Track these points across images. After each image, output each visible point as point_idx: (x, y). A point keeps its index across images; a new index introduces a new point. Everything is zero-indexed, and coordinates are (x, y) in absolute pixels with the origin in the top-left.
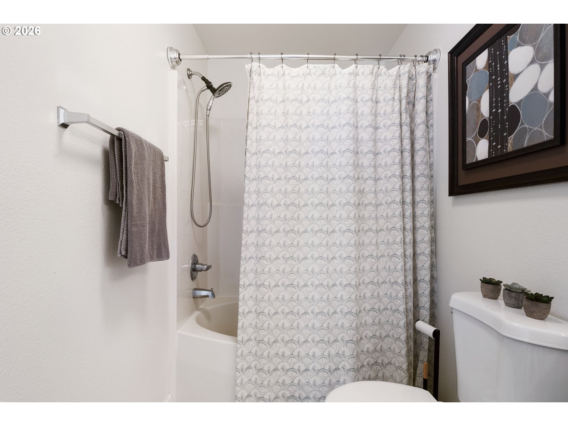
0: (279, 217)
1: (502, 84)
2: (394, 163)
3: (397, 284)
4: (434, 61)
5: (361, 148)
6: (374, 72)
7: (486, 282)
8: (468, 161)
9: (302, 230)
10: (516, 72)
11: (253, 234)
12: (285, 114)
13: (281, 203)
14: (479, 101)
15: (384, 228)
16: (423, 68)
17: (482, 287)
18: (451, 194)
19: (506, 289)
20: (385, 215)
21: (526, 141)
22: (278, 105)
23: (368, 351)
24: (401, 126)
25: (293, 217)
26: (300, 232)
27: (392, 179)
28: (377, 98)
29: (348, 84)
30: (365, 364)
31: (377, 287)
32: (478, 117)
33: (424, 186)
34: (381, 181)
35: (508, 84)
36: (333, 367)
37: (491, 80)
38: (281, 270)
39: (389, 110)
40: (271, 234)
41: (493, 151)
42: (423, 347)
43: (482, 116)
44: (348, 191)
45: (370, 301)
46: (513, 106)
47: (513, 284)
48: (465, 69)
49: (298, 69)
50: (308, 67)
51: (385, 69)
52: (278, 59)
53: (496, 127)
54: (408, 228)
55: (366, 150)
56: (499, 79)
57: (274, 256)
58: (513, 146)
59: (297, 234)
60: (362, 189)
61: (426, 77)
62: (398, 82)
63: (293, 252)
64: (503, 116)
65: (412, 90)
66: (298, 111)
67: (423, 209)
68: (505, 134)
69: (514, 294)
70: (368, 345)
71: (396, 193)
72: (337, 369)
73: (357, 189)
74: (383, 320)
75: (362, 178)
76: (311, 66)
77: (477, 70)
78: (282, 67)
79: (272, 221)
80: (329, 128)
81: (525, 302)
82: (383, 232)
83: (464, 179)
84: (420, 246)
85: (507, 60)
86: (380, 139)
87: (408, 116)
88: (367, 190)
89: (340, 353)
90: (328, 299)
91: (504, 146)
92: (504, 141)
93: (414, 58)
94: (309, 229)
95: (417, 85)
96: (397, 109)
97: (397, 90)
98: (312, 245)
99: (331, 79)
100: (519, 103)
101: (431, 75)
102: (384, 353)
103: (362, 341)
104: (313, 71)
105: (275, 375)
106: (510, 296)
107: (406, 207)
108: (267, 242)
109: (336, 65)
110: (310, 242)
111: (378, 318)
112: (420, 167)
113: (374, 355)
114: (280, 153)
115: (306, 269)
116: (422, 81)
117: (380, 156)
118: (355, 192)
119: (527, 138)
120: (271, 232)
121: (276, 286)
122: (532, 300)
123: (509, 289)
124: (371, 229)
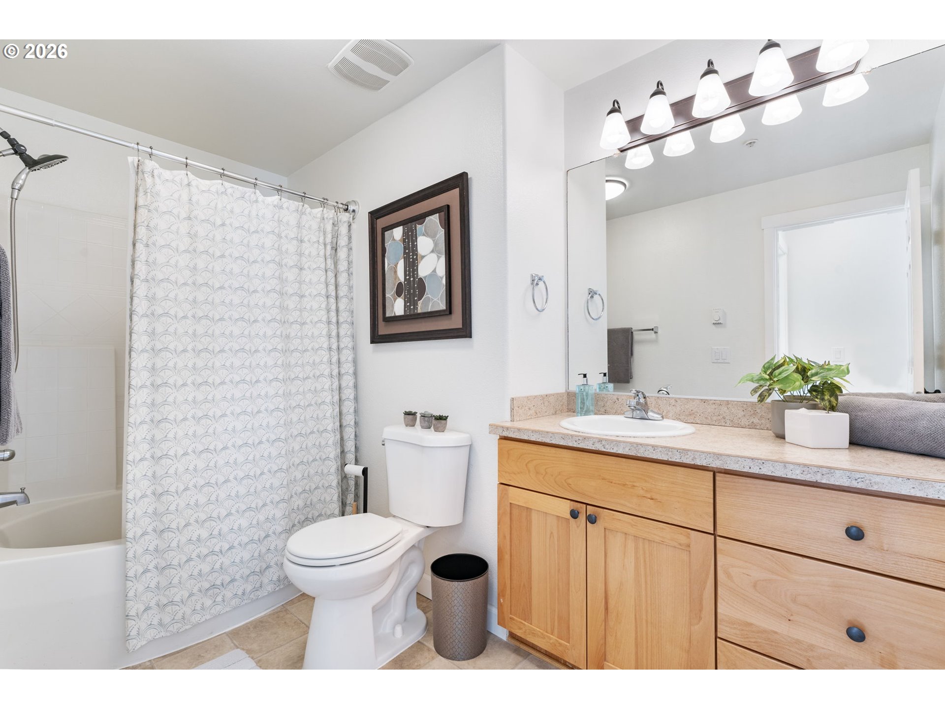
0: (186, 366)
1: (413, 258)
2: (320, 309)
3: (326, 432)
4: (354, 211)
5: (286, 288)
6: (299, 210)
7: (408, 414)
8: (388, 315)
9: (218, 381)
10: (423, 254)
11: (145, 390)
12: (193, 236)
13: (188, 349)
14: (396, 266)
15: (311, 375)
16: (345, 217)
17: (405, 418)
18: (372, 342)
19: (422, 416)
20: (311, 362)
21: (430, 307)
22: (181, 222)
23: (298, 509)
24: (326, 271)
25: (206, 365)
26: (216, 384)
27: (318, 325)
28: (301, 237)
29: (273, 217)
30: (296, 522)
31: (306, 438)
32: (395, 279)
33: (348, 333)
34: (306, 326)
35: (417, 260)
36: (263, 535)
37: (405, 253)
38: (190, 433)
39: (314, 253)
40: (176, 388)
41: (407, 310)
42: (351, 491)
43: (400, 280)
44: (274, 336)
45: (299, 455)
46: (421, 278)
47: (425, 412)
48: (384, 235)
49: (207, 182)
50: (222, 184)
51: (309, 209)
52: (182, 163)
53: (409, 291)
54: (335, 375)
55: (291, 291)
56: (411, 254)
57: (180, 417)
58: (421, 309)
59: (212, 386)
60: (288, 334)
61: (347, 227)
62: (322, 225)
63: (207, 409)
64: (414, 285)
65: (336, 236)
66: (211, 235)
67: (347, 355)
68: (416, 298)
69: (426, 419)
70: (299, 502)
71: (323, 339)
72: (267, 536)
73: (284, 334)
74: (312, 472)
75: (288, 322)
76: (227, 184)
77: (394, 239)
78: (187, 175)
79: (176, 371)
80: (250, 262)
81: (434, 422)
82: (309, 380)
83: (383, 330)
84: (345, 392)
85: (417, 242)
86: (304, 281)
87: (333, 263)
88: (293, 334)
89: (270, 517)
90: (254, 460)
91: (415, 308)
92: (415, 304)
93: (336, 204)
94: (227, 380)
95: (339, 232)
96: (322, 253)
97: (322, 234)
98: (233, 398)
99: (252, 206)
100: (425, 277)
101: (351, 224)
102: (314, 506)
103: (293, 499)
104: (230, 191)
105: (188, 568)
106: (424, 421)
107: (332, 353)
108: (171, 399)
109: (257, 191)
110: (229, 396)
111: (307, 471)
112: (343, 314)
113: (304, 512)
114: (185, 284)
115: (225, 428)
116: (343, 230)
117: (306, 299)
118: (282, 336)
119: (430, 305)
120: (175, 386)
121: (185, 454)
122: (438, 419)
123: (423, 416)
124: (297, 377)
